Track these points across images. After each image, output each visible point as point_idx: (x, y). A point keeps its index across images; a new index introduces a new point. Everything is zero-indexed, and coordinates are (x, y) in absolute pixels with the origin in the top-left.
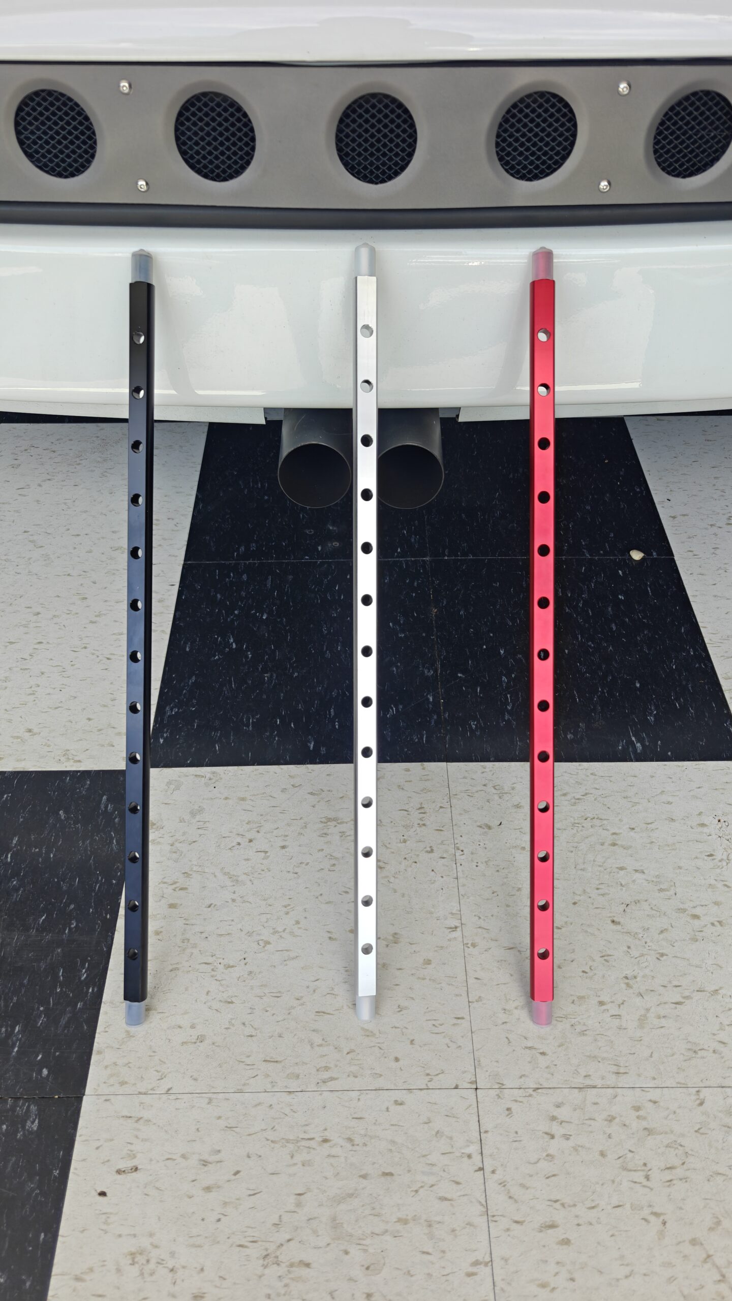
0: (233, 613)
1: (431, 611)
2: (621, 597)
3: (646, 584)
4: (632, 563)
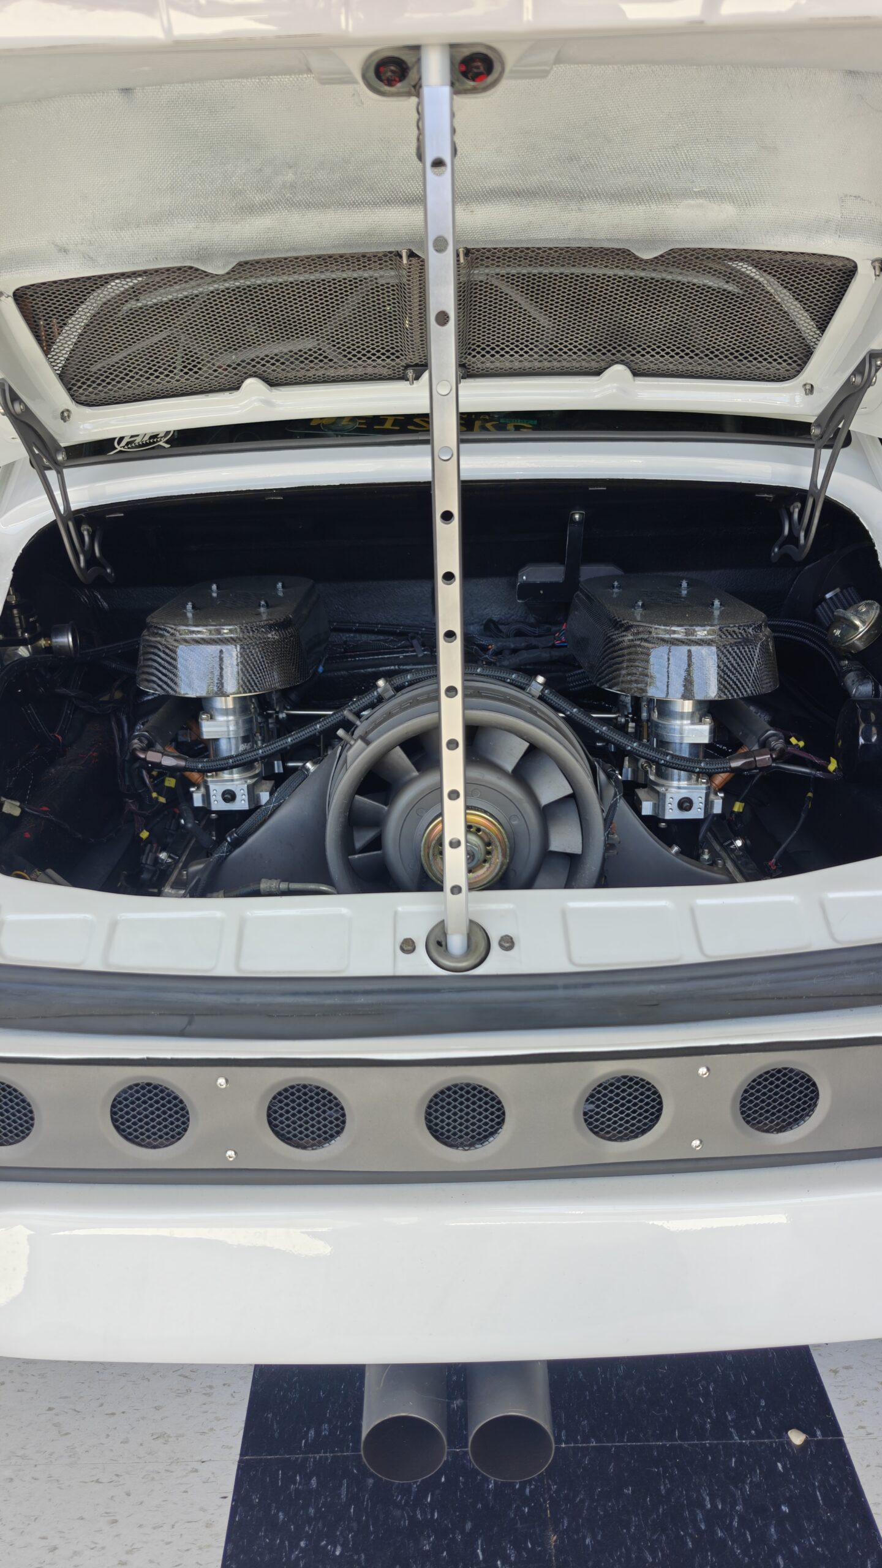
0: (298, 1545)
1: (549, 1539)
2: (785, 1509)
3: (814, 1484)
4: (793, 1450)
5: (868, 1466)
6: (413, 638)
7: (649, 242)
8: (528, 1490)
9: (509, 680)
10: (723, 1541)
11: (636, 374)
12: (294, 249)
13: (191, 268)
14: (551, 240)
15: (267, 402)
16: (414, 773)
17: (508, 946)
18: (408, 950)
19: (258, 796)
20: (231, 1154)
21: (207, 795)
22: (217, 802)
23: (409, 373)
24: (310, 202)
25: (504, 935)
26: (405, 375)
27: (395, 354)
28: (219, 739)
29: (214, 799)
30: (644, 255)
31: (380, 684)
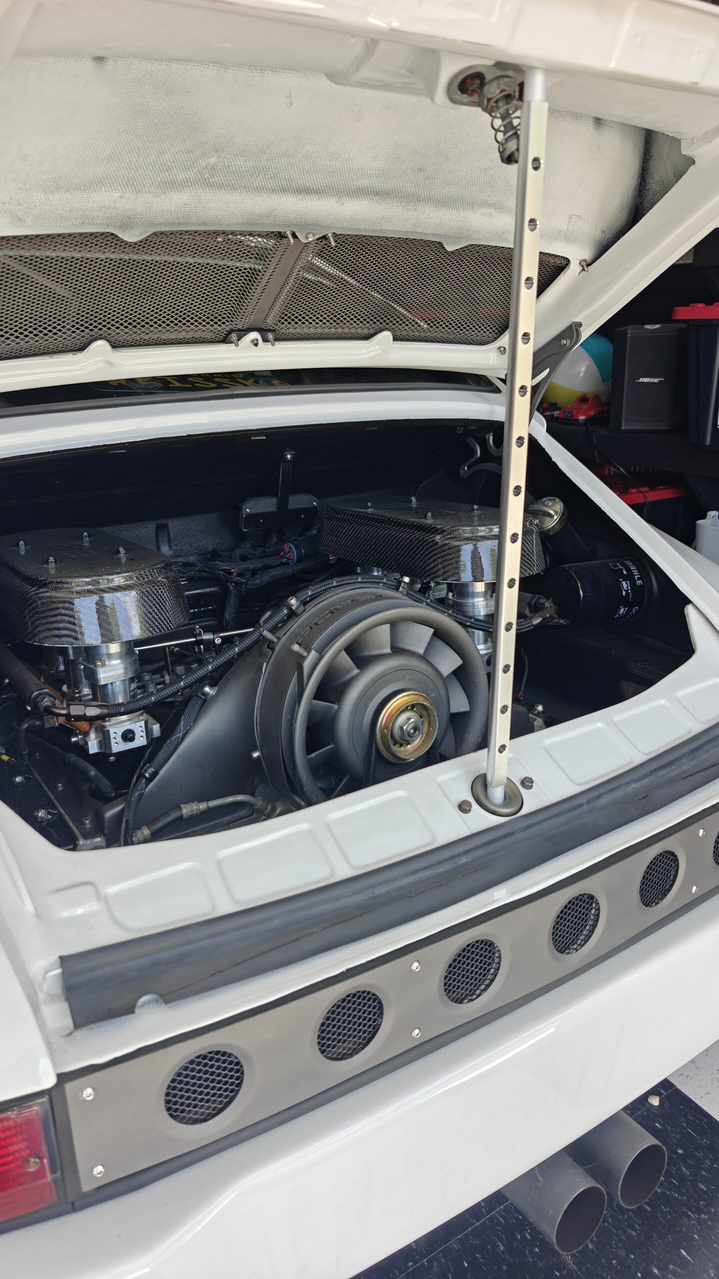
1: (566, 1261)
2: (680, 1151)
3: (683, 1126)
4: (657, 1110)
5: (701, 1097)
7: (456, 238)
8: (528, 1236)
9: (381, 584)
10: (663, 1194)
11: (396, 338)
12: (205, 224)
13: (112, 234)
14: (396, 231)
15: (109, 363)
16: (356, 671)
17: (530, 784)
18: (468, 809)
19: (152, 729)
20: (417, 1031)
21: (105, 740)
22: (116, 745)
23: (234, 336)
24: (223, 184)
25: (524, 777)
26: (228, 338)
27: (224, 321)
28: (112, 683)
29: (113, 741)
30: (450, 248)
31: (293, 602)
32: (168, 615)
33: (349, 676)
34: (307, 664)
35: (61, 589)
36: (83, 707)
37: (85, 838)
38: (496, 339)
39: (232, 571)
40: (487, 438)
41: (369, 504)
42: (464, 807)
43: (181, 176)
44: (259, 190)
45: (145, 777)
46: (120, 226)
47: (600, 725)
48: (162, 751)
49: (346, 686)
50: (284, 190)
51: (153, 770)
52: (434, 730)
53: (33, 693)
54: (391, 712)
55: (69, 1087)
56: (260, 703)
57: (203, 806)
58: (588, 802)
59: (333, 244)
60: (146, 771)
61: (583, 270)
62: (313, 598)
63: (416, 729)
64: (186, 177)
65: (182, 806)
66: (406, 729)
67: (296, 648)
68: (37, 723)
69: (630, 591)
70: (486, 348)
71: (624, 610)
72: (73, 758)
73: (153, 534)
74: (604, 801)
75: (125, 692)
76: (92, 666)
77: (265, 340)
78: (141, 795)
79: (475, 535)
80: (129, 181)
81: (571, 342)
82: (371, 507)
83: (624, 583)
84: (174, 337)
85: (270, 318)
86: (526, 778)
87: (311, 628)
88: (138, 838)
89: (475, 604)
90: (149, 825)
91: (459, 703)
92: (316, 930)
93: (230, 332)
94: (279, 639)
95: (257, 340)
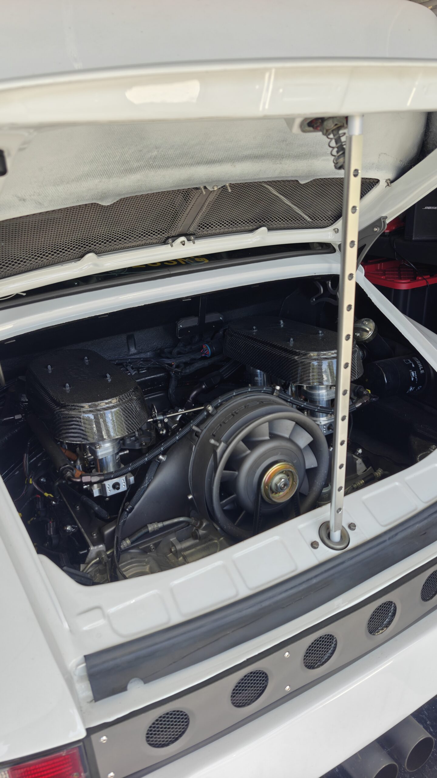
6: (127, 366)
7: (307, 177)
9: (262, 391)
11: (269, 229)
12: (151, 189)
13: (95, 203)
14: (268, 178)
15: (96, 265)
16: (249, 452)
17: (354, 528)
18: (317, 547)
19: (129, 480)
20: (288, 687)
21: (103, 489)
22: (109, 491)
23: (170, 241)
24: (161, 165)
25: (350, 523)
26: (167, 241)
27: (163, 232)
28: (105, 457)
29: (107, 489)
30: (302, 182)
31: (210, 408)
32: (137, 420)
33: (244, 454)
34: (219, 451)
35: (75, 409)
36: (89, 477)
37: (94, 545)
38: (332, 224)
39: (173, 364)
40: (327, 282)
41: (254, 327)
42: (314, 545)
43: (136, 165)
44: (183, 165)
45: (126, 511)
46: (100, 199)
47: (397, 484)
48: (135, 495)
49: (242, 460)
50: (199, 163)
51: (131, 507)
52: (296, 484)
53: (60, 467)
54: (270, 476)
55: (94, 737)
56: (192, 469)
57: (160, 525)
58: (389, 539)
59: (230, 191)
60: (127, 507)
61: (388, 185)
62: (221, 404)
63: (285, 485)
64: (138, 165)
65: (148, 525)
66: (280, 485)
67: (212, 441)
68: (64, 482)
69: (416, 377)
70: (326, 230)
71: (413, 388)
72: (85, 498)
73: (125, 342)
74: (399, 537)
75: (114, 461)
76: (94, 448)
77: (189, 240)
78: (125, 522)
79: (320, 357)
80: (104, 173)
81: (380, 229)
82: (256, 329)
83: (413, 373)
84: (134, 245)
85: (192, 228)
86: (351, 523)
87: (221, 425)
88: (124, 546)
89: (320, 394)
90: (129, 537)
91: (311, 462)
92: (228, 632)
93: (168, 238)
94: (202, 430)
95: (184, 241)
